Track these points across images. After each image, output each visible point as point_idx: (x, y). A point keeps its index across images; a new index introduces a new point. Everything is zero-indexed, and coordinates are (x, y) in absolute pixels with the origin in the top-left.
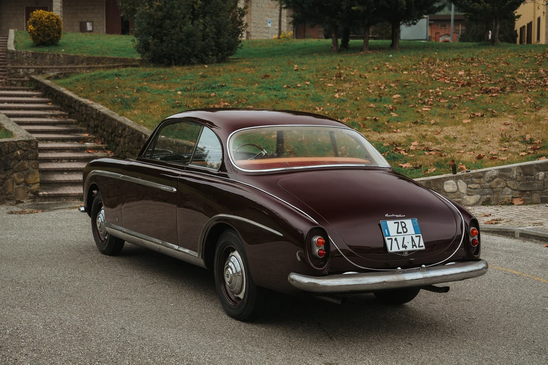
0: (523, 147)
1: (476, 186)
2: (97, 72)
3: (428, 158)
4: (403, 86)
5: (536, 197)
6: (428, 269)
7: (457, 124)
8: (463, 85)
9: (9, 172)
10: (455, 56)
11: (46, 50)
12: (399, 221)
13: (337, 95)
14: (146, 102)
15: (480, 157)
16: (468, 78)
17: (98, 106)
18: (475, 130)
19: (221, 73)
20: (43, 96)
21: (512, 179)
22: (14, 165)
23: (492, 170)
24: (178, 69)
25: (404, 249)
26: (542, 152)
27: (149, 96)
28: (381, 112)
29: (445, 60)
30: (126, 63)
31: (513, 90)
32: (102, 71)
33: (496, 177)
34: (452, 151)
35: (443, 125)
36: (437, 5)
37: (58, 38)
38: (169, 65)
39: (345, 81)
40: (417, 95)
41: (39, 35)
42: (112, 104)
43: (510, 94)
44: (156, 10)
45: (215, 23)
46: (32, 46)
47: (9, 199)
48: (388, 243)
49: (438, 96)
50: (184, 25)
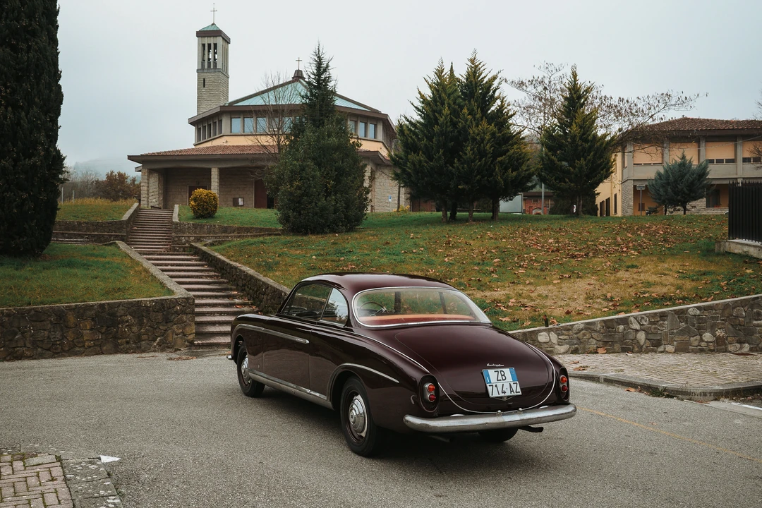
0: (605, 304)
1: (566, 337)
2: (246, 240)
3: (524, 313)
4: (503, 252)
5: (617, 346)
6: (524, 412)
7: (548, 284)
8: (553, 251)
9: (169, 325)
10: (546, 226)
11: (204, 221)
12: (499, 370)
13: (446, 259)
14: (285, 265)
15: (568, 313)
16: (557, 245)
17: (246, 269)
18: (564, 289)
19: (350, 241)
20: (200, 260)
21: (596, 331)
22: (174, 318)
23: (579, 323)
24: (313, 237)
25: (503, 395)
26: (621, 308)
27: (288, 260)
28: (484, 273)
29: (537, 230)
30: (270, 232)
31: (595, 255)
32: (250, 239)
33: (582, 330)
34: (544, 307)
35: (537, 285)
36: (530, 184)
37: (215, 212)
38: (306, 234)
39: (453, 247)
40: (514, 260)
41: (199, 209)
42: (258, 267)
43: (593, 259)
44: (296, 189)
45: (345, 199)
46: (194, 219)
47: (168, 347)
48: (490, 389)
49: (532, 260)
50: (319, 201)
